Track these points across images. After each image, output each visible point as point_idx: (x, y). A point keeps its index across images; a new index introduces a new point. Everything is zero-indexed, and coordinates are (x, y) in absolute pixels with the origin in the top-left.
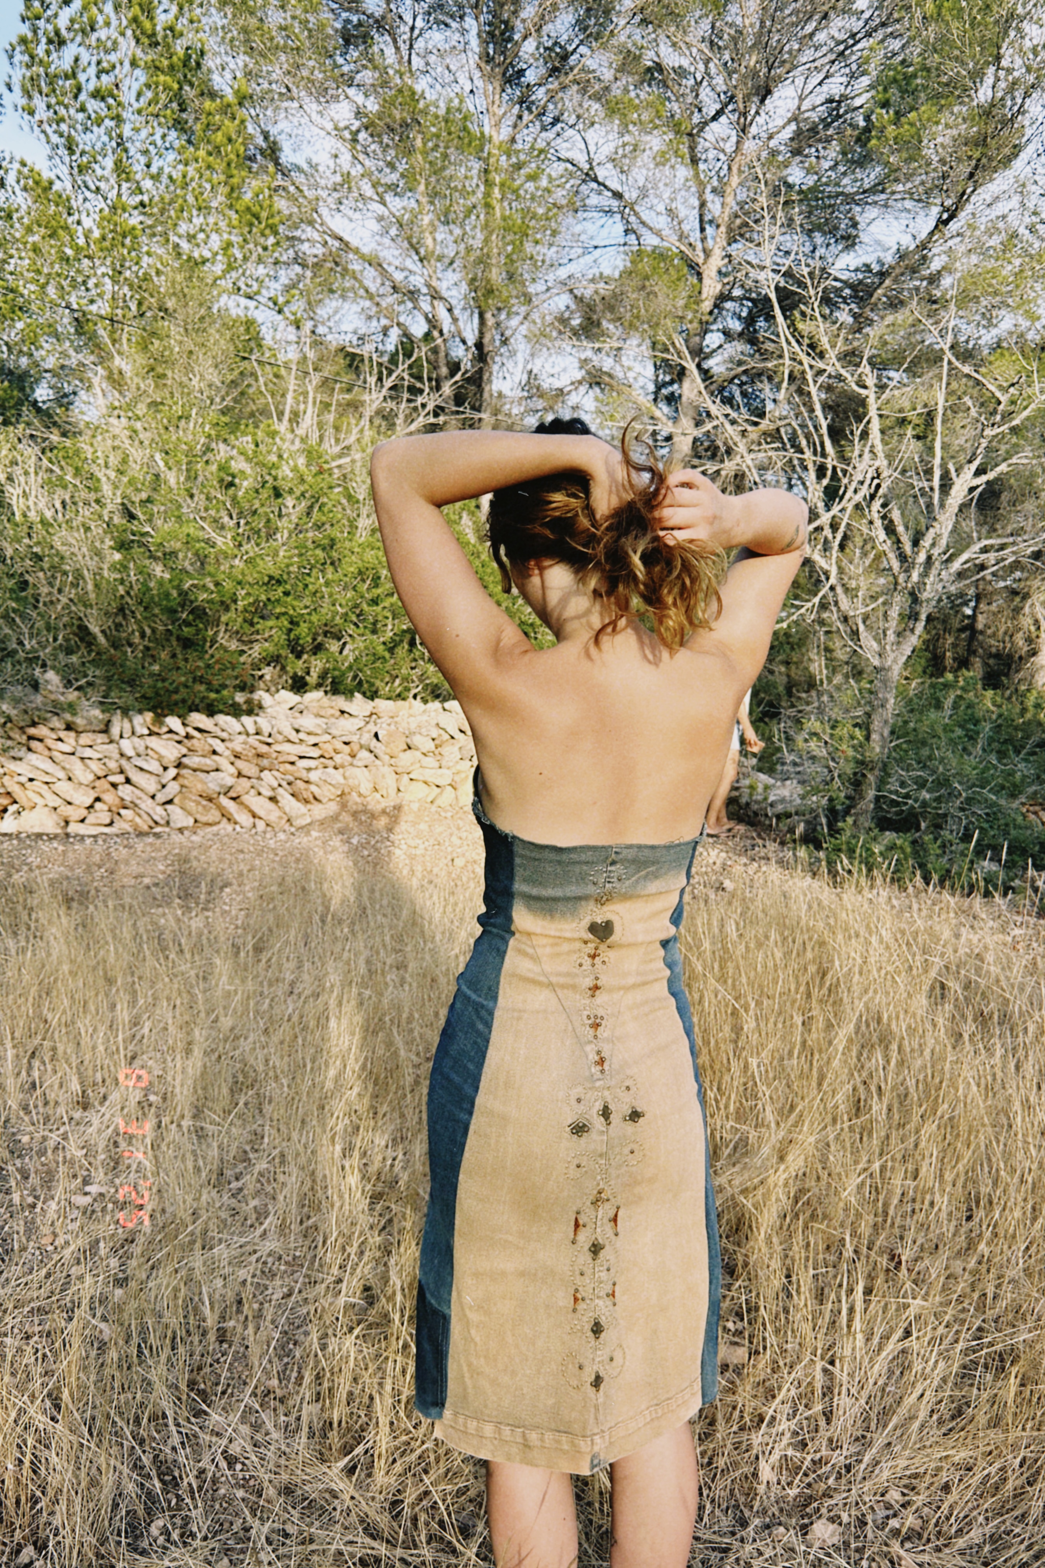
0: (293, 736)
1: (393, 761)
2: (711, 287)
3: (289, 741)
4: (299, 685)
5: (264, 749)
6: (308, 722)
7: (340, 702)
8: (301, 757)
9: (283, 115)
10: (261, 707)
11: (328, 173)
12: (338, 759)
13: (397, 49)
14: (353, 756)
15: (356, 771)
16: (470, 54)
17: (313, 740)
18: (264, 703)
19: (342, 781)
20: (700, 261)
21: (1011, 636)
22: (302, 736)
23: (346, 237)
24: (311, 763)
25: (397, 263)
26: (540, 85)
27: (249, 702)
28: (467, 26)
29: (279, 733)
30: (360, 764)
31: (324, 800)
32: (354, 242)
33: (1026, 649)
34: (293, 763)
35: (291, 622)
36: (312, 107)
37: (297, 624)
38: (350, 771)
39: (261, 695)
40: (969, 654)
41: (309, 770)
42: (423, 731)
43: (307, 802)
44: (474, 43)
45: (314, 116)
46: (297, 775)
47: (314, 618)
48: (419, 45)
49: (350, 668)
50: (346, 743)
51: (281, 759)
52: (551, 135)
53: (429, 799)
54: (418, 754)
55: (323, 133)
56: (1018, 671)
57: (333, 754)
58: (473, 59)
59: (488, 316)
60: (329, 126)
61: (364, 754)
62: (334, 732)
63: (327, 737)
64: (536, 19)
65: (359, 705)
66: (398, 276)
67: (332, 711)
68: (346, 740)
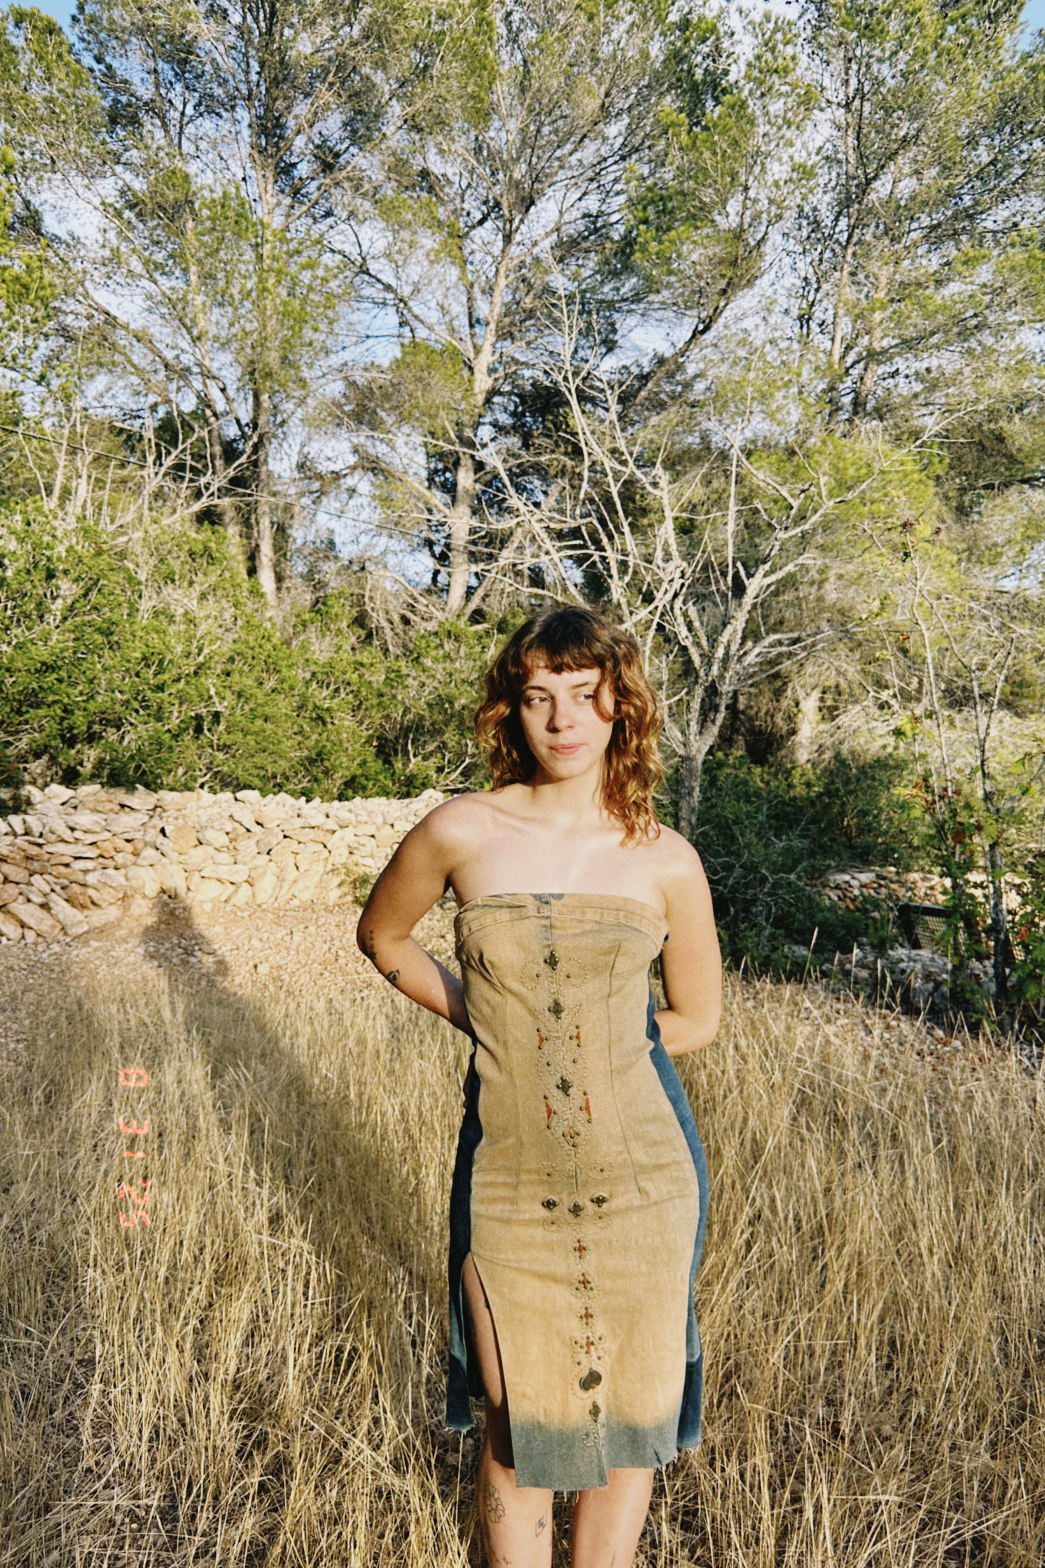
0: (68, 835)
1: (181, 858)
2: (483, 383)
3: (63, 841)
4: (70, 778)
5: (34, 851)
6: (83, 819)
7: (120, 795)
8: (76, 858)
9: (46, 186)
10: (29, 803)
11: (96, 246)
12: (119, 858)
13: (167, 131)
14: (136, 854)
15: (141, 872)
16: (242, 144)
17: (90, 838)
18: (33, 799)
19: (124, 882)
20: (472, 356)
21: (772, 716)
22: (77, 834)
23: (113, 312)
24: (89, 865)
25: (169, 341)
26: (313, 179)
27: (15, 798)
28: (238, 117)
29: (52, 832)
30: (144, 863)
31: (104, 905)
32: (122, 318)
33: (785, 728)
34: (67, 865)
35: (65, 711)
36: (78, 181)
37: (72, 713)
38: (133, 872)
39: (29, 790)
40: (732, 733)
41: (86, 872)
42: (216, 824)
43: (83, 907)
44: (246, 133)
45: (81, 191)
46: (72, 878)
47: (91, 706)
48: (190, 130)
49: (132, 757)
50: (128, 841)
51: (53, 862)
52: (323, 226)
53: (223, 898)
54: (210, 849)
55: (90, 207)
56: (779, 749)
57: (113, 853)
58: (246, 150)
59: (264, 397)
60: (97, 201)
61: (149, 852)
62: (114, 829)
63: (108, 835)
64: (309, 116)
65: (141, 798)
66: (169, 355)
67: (109, 806)
68: (127, 836)
